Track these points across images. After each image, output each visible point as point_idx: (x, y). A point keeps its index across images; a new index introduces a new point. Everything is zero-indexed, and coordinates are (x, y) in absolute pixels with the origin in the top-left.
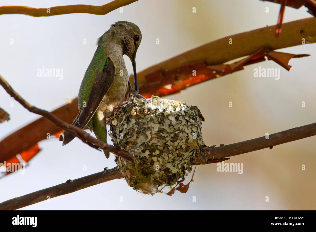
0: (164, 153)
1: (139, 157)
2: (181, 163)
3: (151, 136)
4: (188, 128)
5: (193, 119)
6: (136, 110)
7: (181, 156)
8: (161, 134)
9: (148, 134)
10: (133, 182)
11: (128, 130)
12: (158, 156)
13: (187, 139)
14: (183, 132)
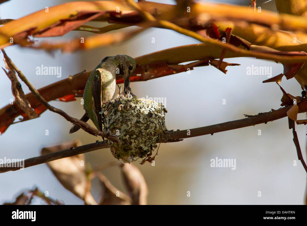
0: (139, 137)
1: (122, 139)
2: (150, 143)
3: (131, 125)
4: (156, 120)
5: (160, 113)
6: (121, 106)
7: (151, 139)
8: (138, 124)
9: (129, 124)
10: (117, 155)
11: (115, 120)
12: (135, 139)
13: (155, 128)
14: (153, 122)
